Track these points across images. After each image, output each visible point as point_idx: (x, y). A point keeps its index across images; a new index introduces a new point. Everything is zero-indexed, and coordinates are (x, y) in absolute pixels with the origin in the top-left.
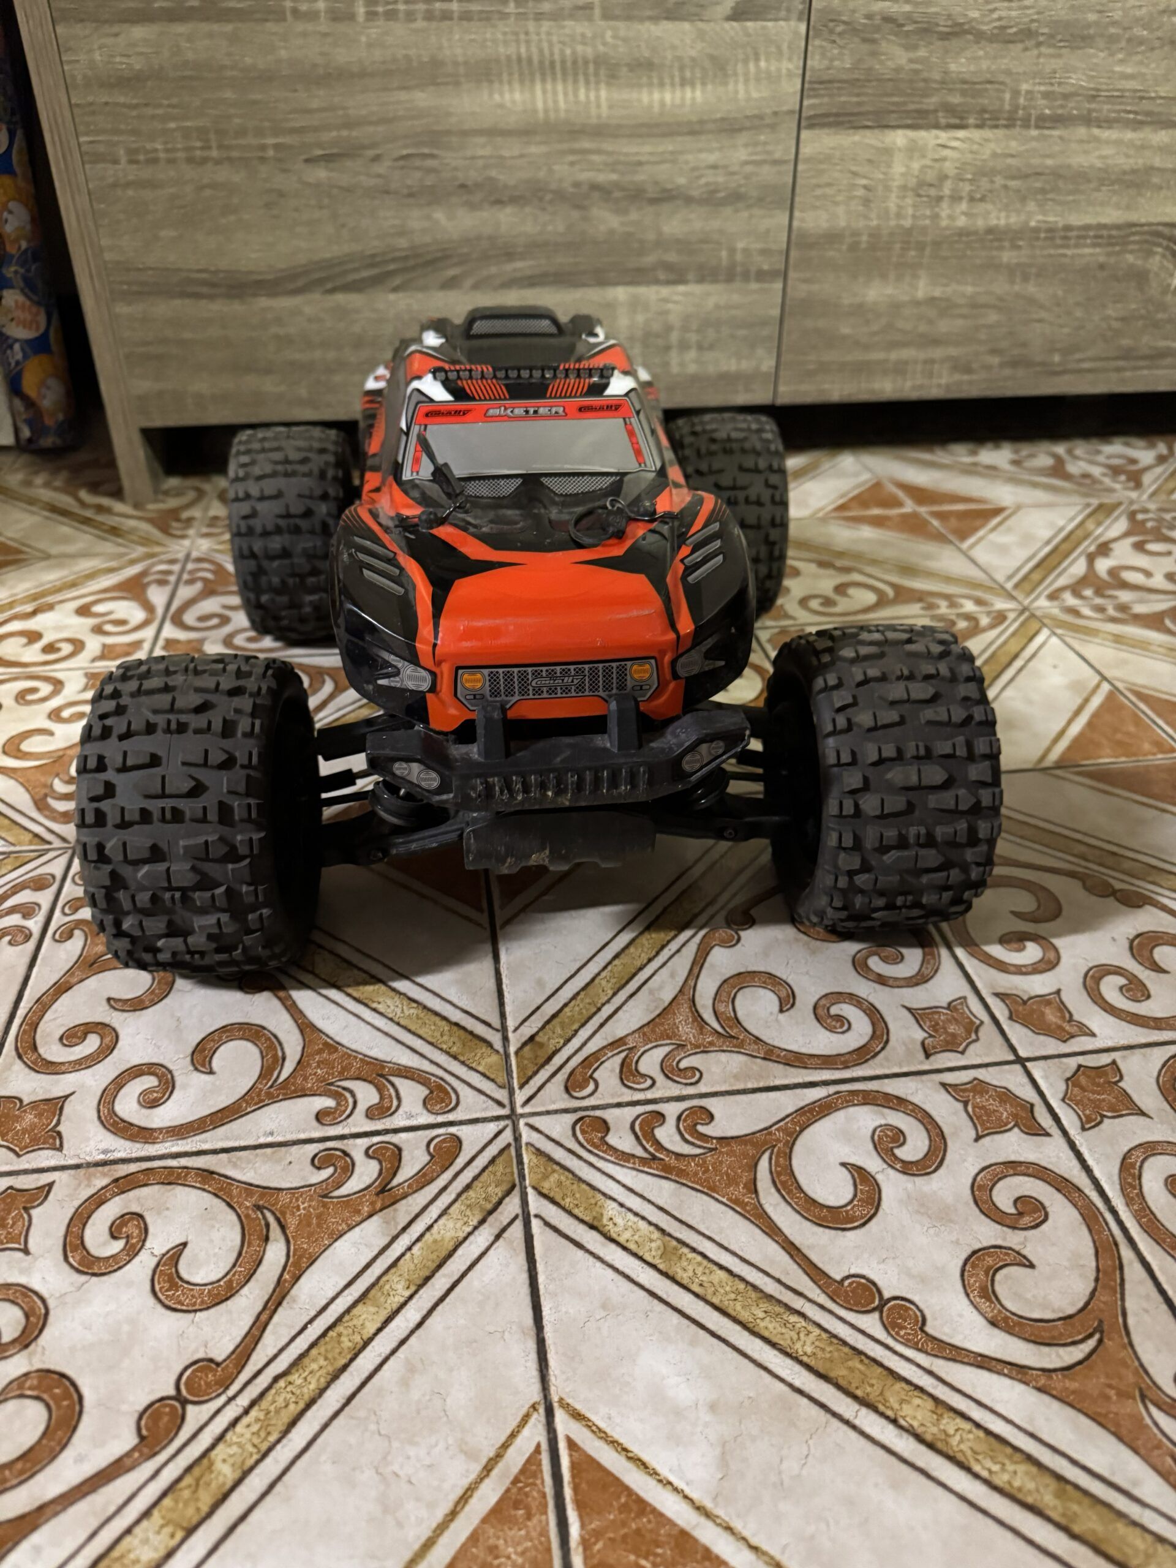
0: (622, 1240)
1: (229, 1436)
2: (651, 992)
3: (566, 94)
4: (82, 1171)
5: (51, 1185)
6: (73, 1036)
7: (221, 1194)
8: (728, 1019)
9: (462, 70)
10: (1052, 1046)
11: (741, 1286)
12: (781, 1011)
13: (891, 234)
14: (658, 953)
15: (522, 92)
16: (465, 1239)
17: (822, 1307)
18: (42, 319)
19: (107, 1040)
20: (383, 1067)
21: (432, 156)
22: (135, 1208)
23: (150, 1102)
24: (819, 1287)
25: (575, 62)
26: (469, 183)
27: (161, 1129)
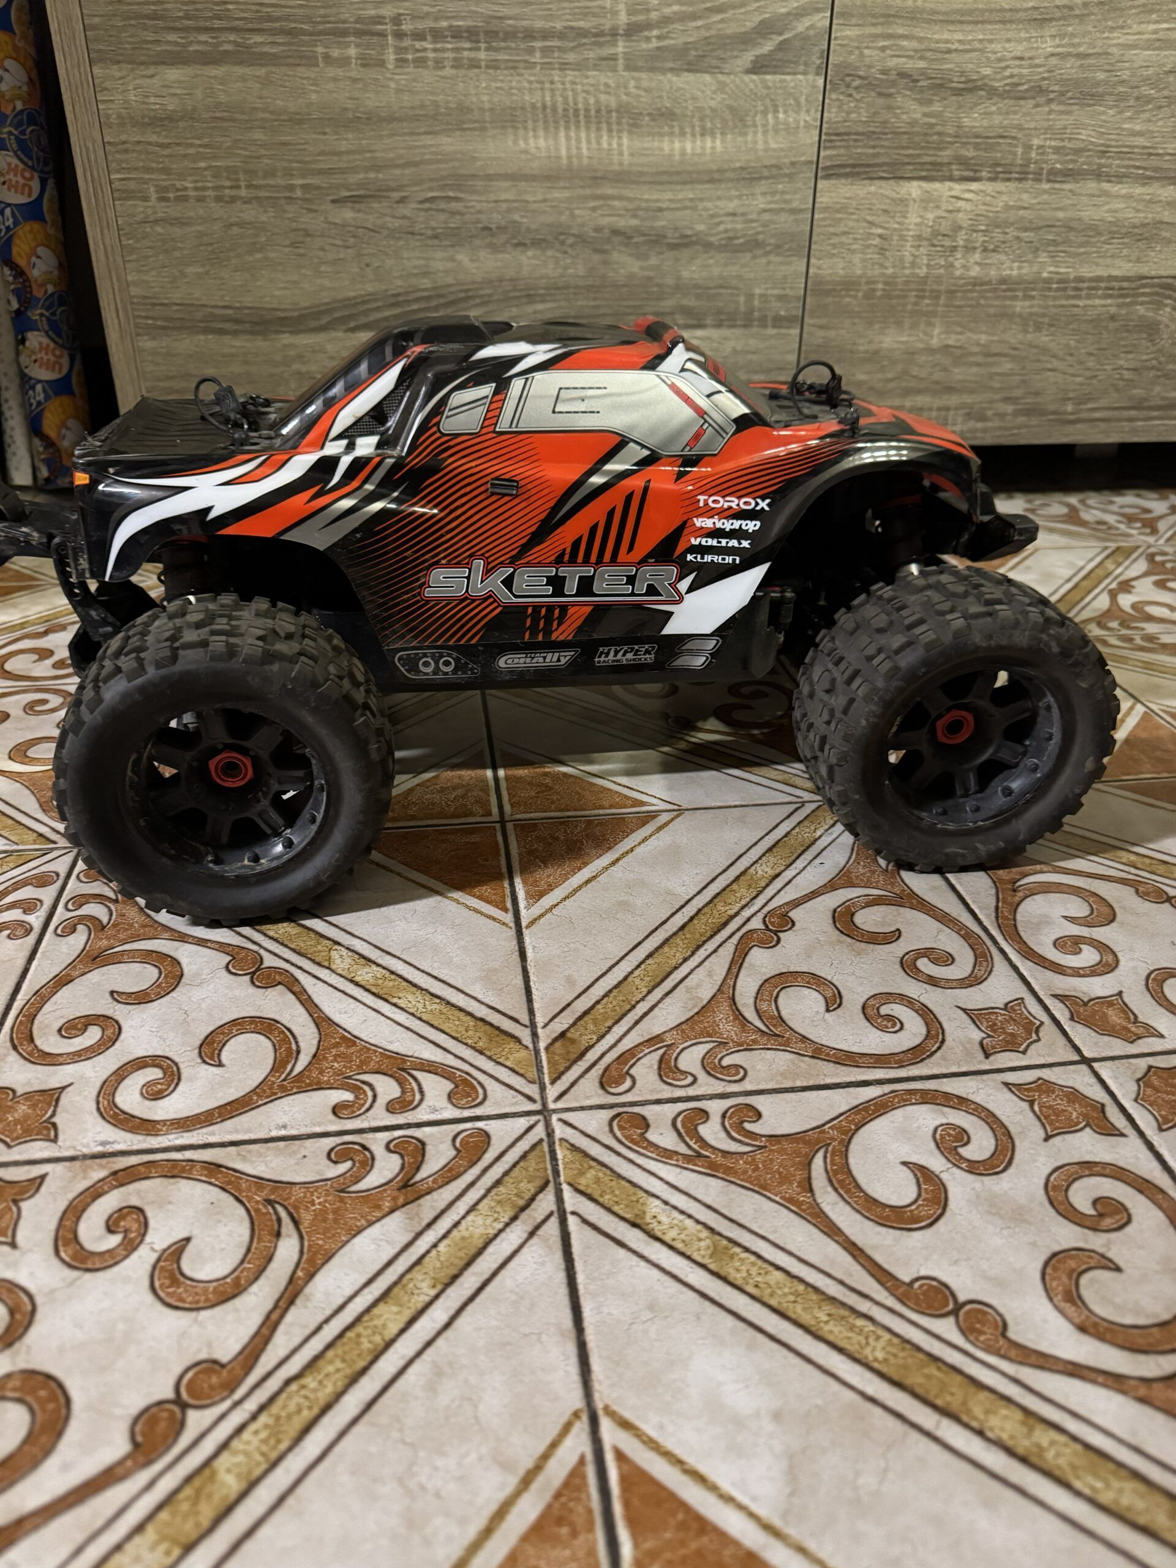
0: (667, 1238)
1: (236, 1444)
2: (688, 990)
3: (589, 142)
4: (77, 1164)
5: (43, 1177)
6: (73, 1027)
7: (228, 1187)
8: (772, 1017)
9: (487, 116)
10: (1118, 1047)
11: (801, 1288)
12: (828, 1011)
13: (907, 282)
14: (693, 953)
15: (546, 138)
16: (496, 1236)
17: (891, 1310)
18: (65, 361)
19: (109, 1032)
20: (405, 1061)
21: (457, 199)
22: (135, 1201)
23: (154, 1093)
24: (887, 1289)
25: (598, 111)
26: (493, 226)
27: (164, 1121)
